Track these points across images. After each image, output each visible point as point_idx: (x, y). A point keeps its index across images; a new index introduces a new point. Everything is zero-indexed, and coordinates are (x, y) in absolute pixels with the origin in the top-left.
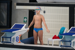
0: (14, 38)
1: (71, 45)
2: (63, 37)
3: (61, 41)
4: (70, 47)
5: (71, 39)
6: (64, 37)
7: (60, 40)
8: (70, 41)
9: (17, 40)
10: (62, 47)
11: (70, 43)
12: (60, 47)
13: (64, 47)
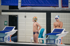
0: (6, 38)
9: (9, 39)
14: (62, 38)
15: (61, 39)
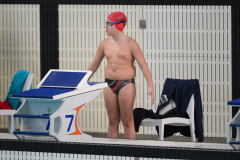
1: (48, 128)
2: (20, 103)
3: (15, 116)
4: (47, 134)
5: (49, 110)
6: (27, 101)
7: (12, 112)
8: (46, 116)
10: (20, 136)
11: (46, 121)
12: (14, 137)
13: (27, 137)
14: (78, 109)
15: (74, 113)
